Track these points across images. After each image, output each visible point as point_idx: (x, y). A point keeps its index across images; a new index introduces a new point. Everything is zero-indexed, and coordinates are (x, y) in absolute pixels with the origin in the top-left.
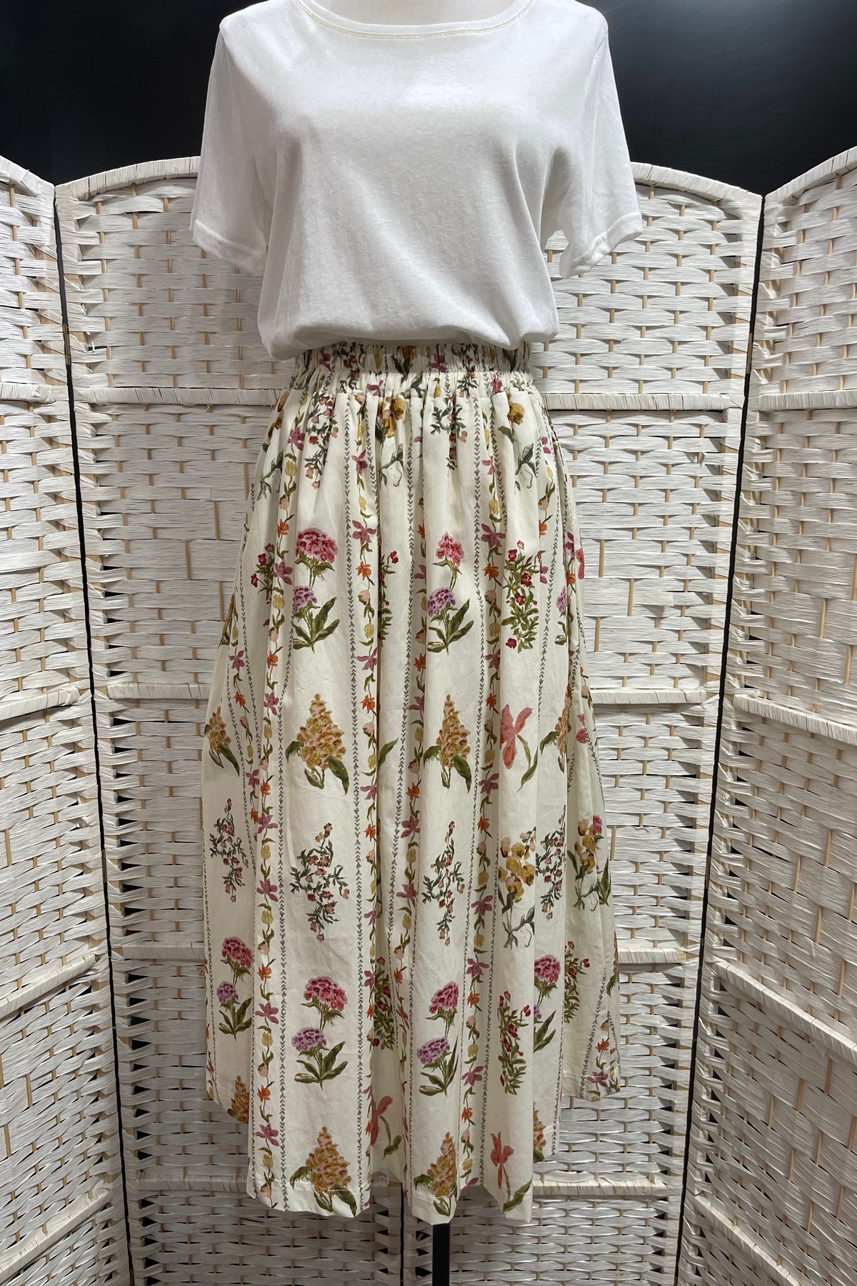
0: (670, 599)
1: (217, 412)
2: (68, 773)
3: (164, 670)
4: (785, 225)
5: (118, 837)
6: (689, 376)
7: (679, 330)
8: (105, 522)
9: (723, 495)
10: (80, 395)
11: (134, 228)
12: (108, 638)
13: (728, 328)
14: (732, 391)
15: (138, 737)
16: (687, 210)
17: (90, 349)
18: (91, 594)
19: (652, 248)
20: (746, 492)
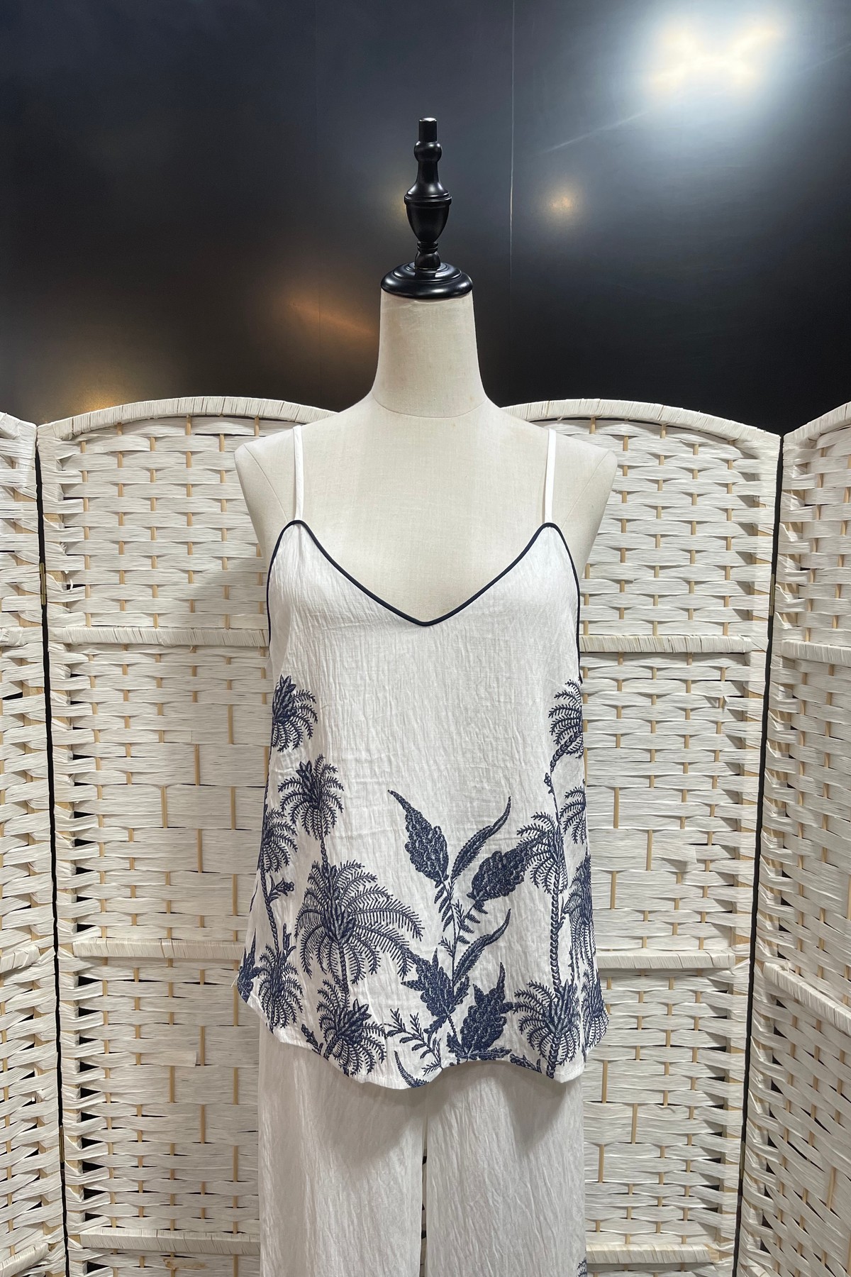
0: (692, 853)
1: (200, 652)
2: (24, 1041)
3: (135, 923)
4: (805, 467)
5: (78, 1110)
6: (707, 617)
7: (694, 570)
8: (79, 766)
9: (748, 742)
10: (55, 635)
11: (119, 467)
12: (76, 890)
13: (749, 568)
14: (755, 634)
15: (105, 998)
16: (701, 449)
17: (68, 587)
18: (60, 844)
19: (665, 486)
20: (772, 742)
